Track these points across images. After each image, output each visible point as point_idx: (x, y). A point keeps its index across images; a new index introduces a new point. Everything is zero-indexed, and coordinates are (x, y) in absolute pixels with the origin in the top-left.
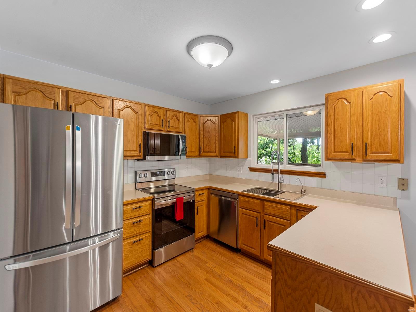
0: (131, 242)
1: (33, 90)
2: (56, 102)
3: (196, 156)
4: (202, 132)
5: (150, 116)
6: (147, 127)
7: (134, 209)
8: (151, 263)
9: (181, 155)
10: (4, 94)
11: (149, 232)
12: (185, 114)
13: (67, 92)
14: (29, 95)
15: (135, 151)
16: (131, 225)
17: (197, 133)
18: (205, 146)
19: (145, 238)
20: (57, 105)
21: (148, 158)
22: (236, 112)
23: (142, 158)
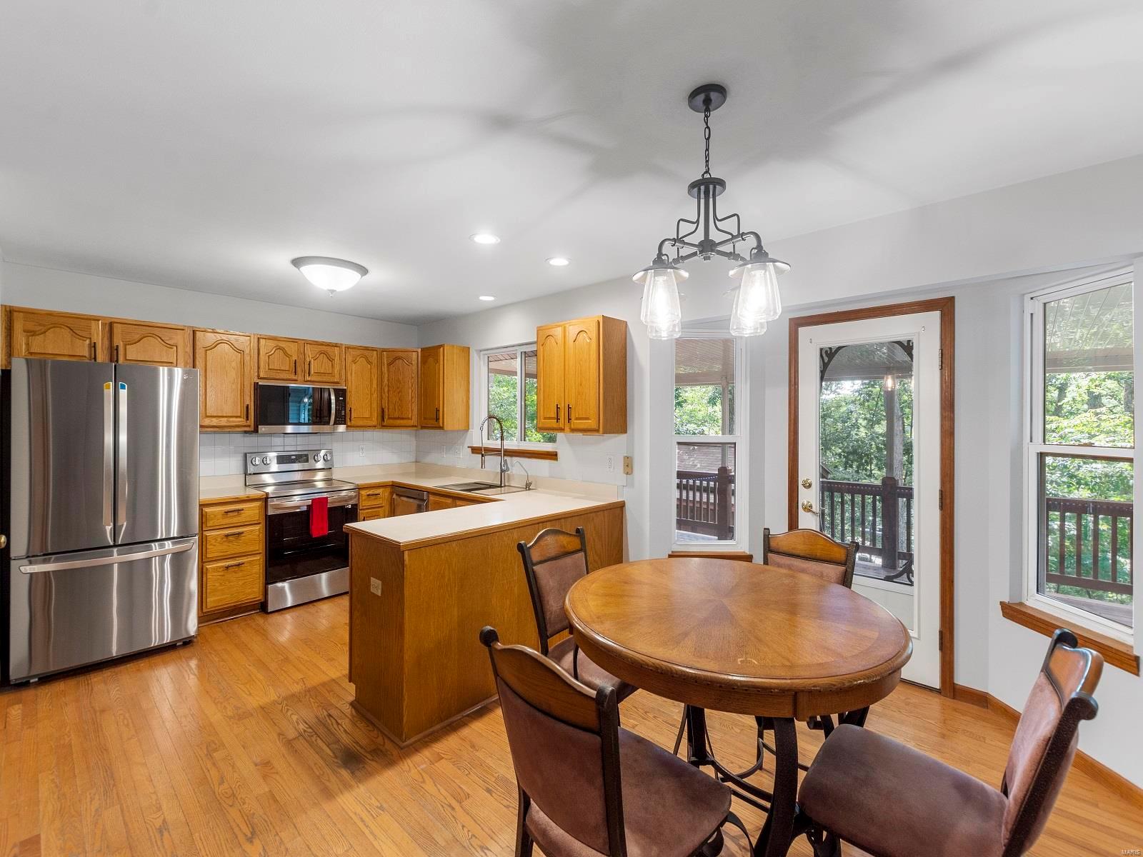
0: (222, 567)
1: (55, 326)
2: (93, 342)
3: (375, 426)
4: (386, 381)
5: (269, 356)
6: (261, 375)
7: (227, 512)
8: (263, 607)
9: (334, 425)
10: (10, 335)
11: (260, 553)
12: (348, 348)
13: (111, 325)
14: (50, 334)
15: (237, 417)
16: (222, 539)
17: (375, 382)
18: (391, 407)
19: (250, 562)
20: (95, 347)
21: (262, 429)
22: (440, 346)
23: (253, 430)
